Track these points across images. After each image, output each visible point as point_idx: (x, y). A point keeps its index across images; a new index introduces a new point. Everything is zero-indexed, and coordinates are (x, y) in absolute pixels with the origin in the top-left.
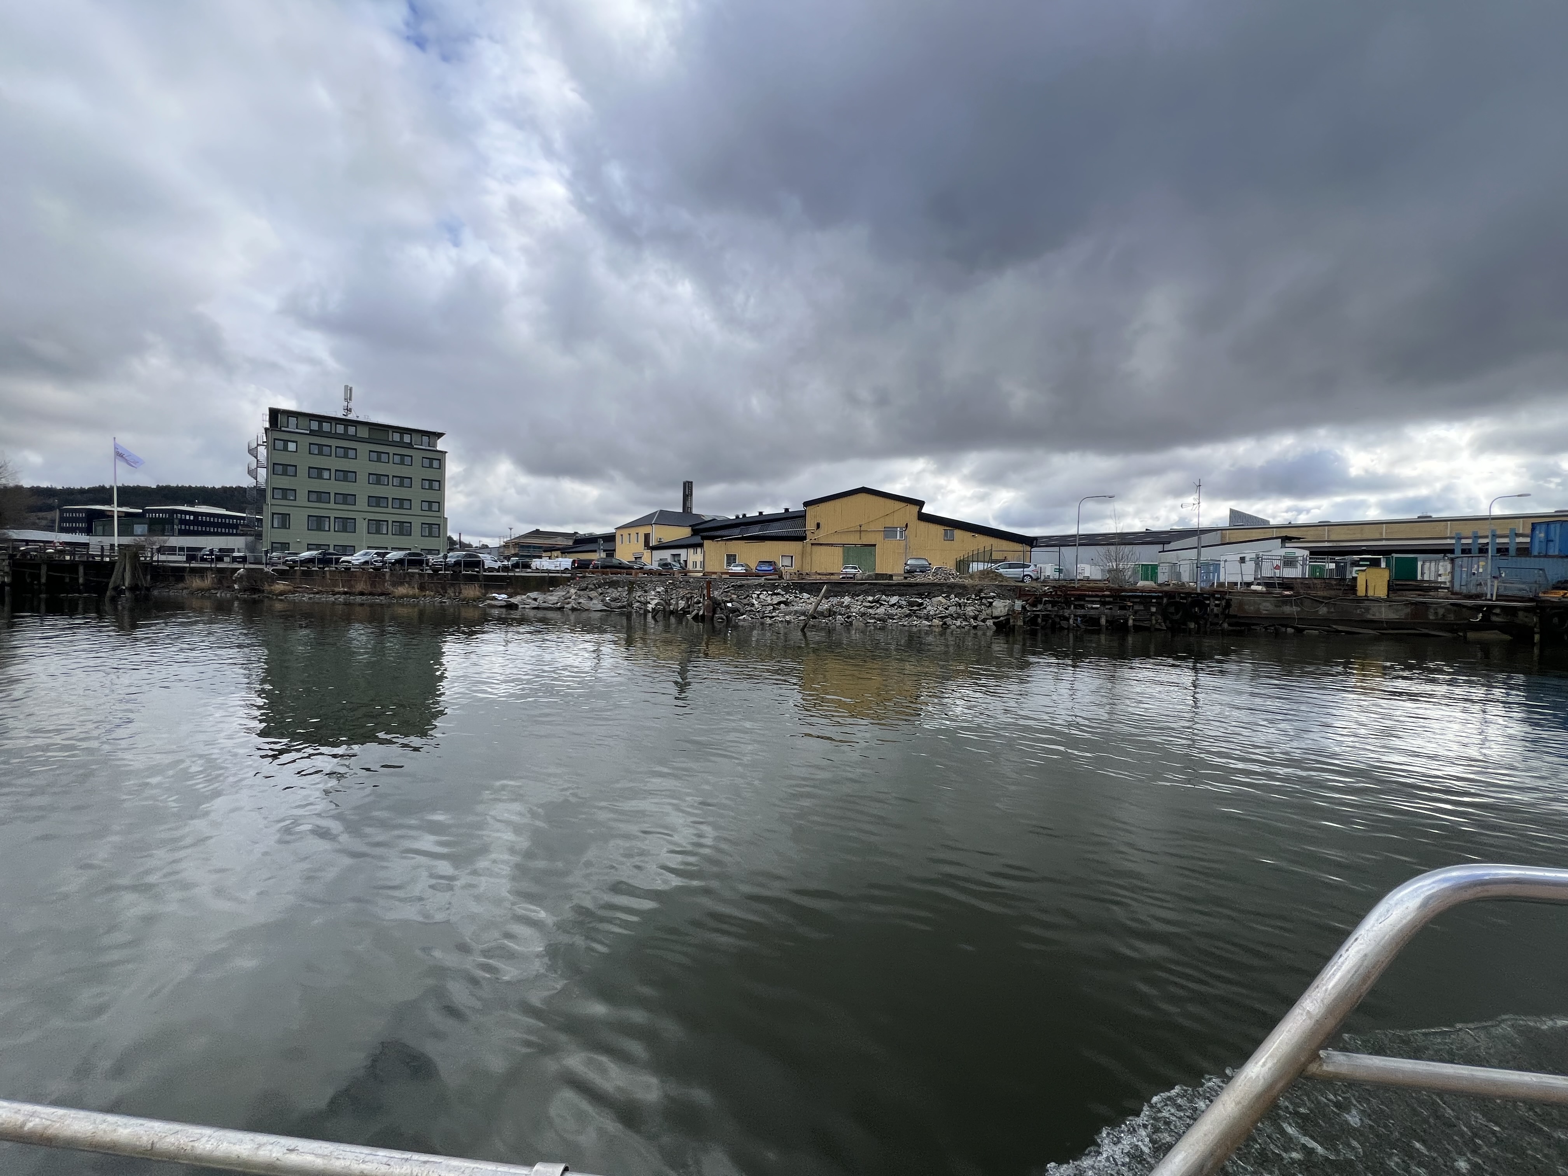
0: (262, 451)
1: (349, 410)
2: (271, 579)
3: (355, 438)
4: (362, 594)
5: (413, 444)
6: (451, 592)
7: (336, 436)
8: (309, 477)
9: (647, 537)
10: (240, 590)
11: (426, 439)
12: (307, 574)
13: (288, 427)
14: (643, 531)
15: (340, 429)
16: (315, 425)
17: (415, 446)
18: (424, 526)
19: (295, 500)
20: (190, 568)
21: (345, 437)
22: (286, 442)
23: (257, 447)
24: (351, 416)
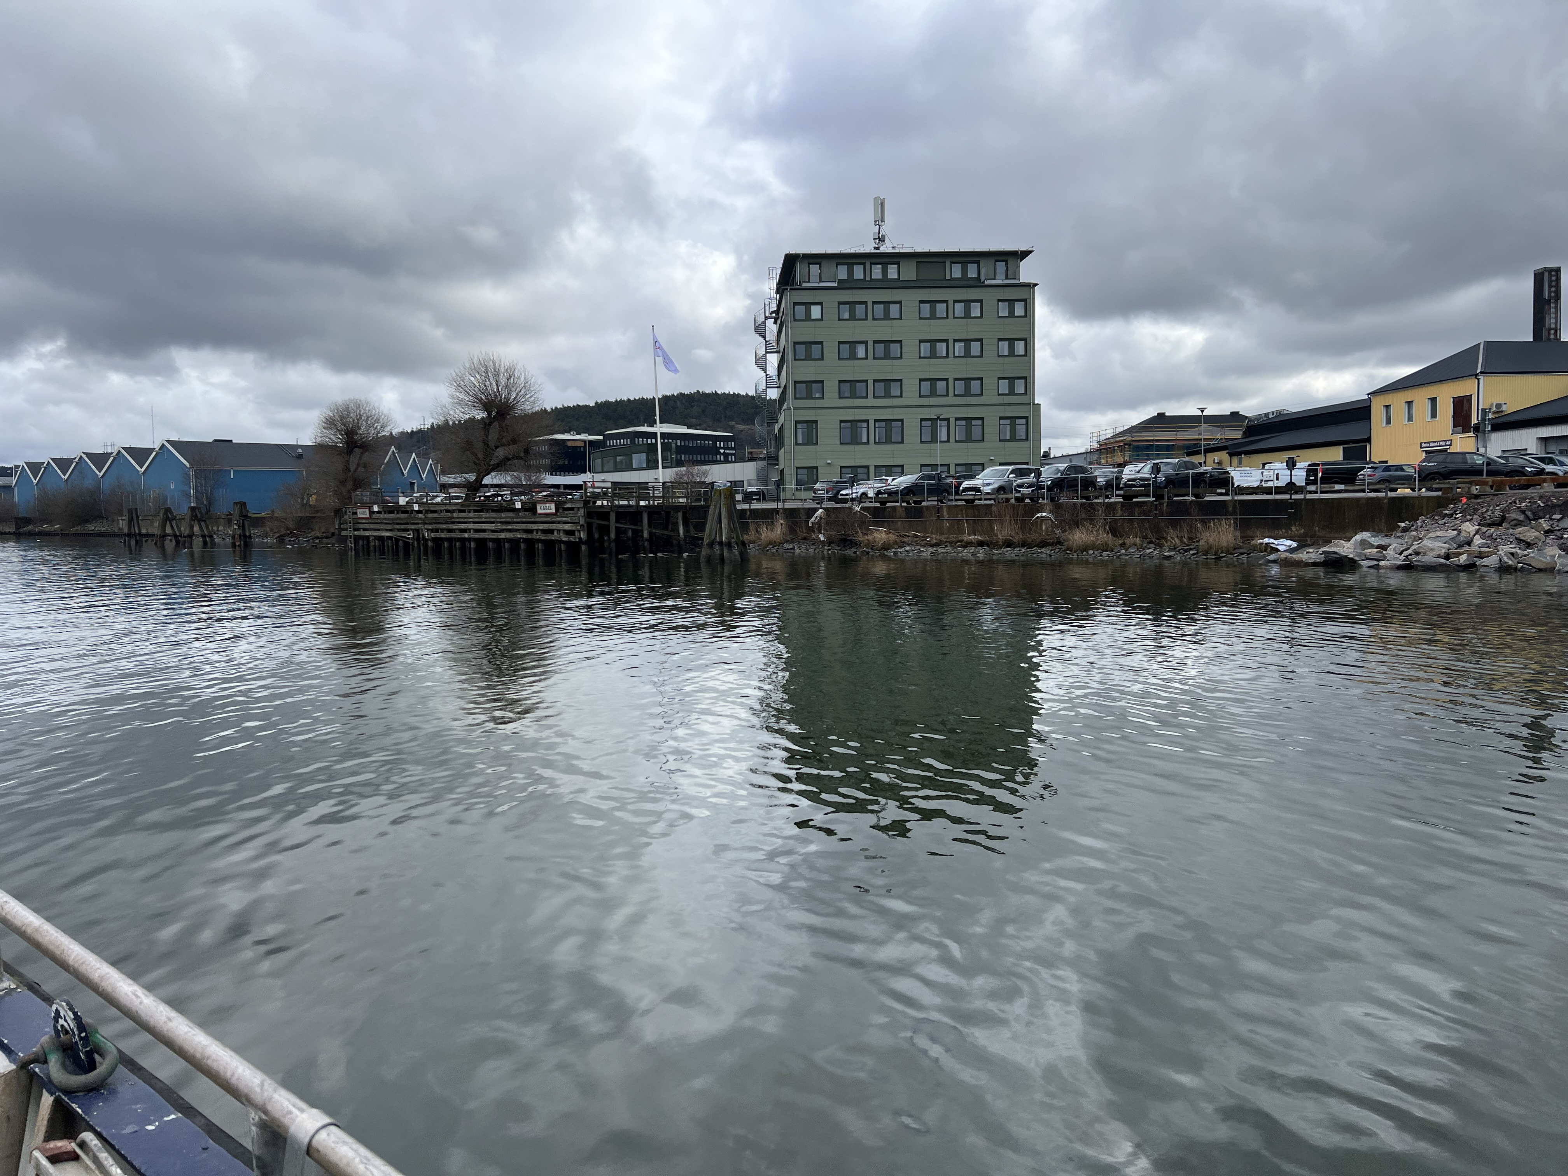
0: (772, 328)
1: (881, 239)
2: (864, 525)
3: (899, 285)
4: (1009, 544)
5: (983, 278)
6: (1173, 537)
7: (872, 285)
8: (839, 359)
9: (1461, 406)
10: (830, 542)
11: (1001, 266)
12: (915, 513)
13: (809, 282)
14: (1447, 393)
15: (877, 272)
16: (842, 273)
17: (987, 282)
18: (1002, 422)
19: (823, 398)
20: (750, 510)
21: (885, 284)
22: (808, 305)
23: (764, 322)
24: (886, 248)
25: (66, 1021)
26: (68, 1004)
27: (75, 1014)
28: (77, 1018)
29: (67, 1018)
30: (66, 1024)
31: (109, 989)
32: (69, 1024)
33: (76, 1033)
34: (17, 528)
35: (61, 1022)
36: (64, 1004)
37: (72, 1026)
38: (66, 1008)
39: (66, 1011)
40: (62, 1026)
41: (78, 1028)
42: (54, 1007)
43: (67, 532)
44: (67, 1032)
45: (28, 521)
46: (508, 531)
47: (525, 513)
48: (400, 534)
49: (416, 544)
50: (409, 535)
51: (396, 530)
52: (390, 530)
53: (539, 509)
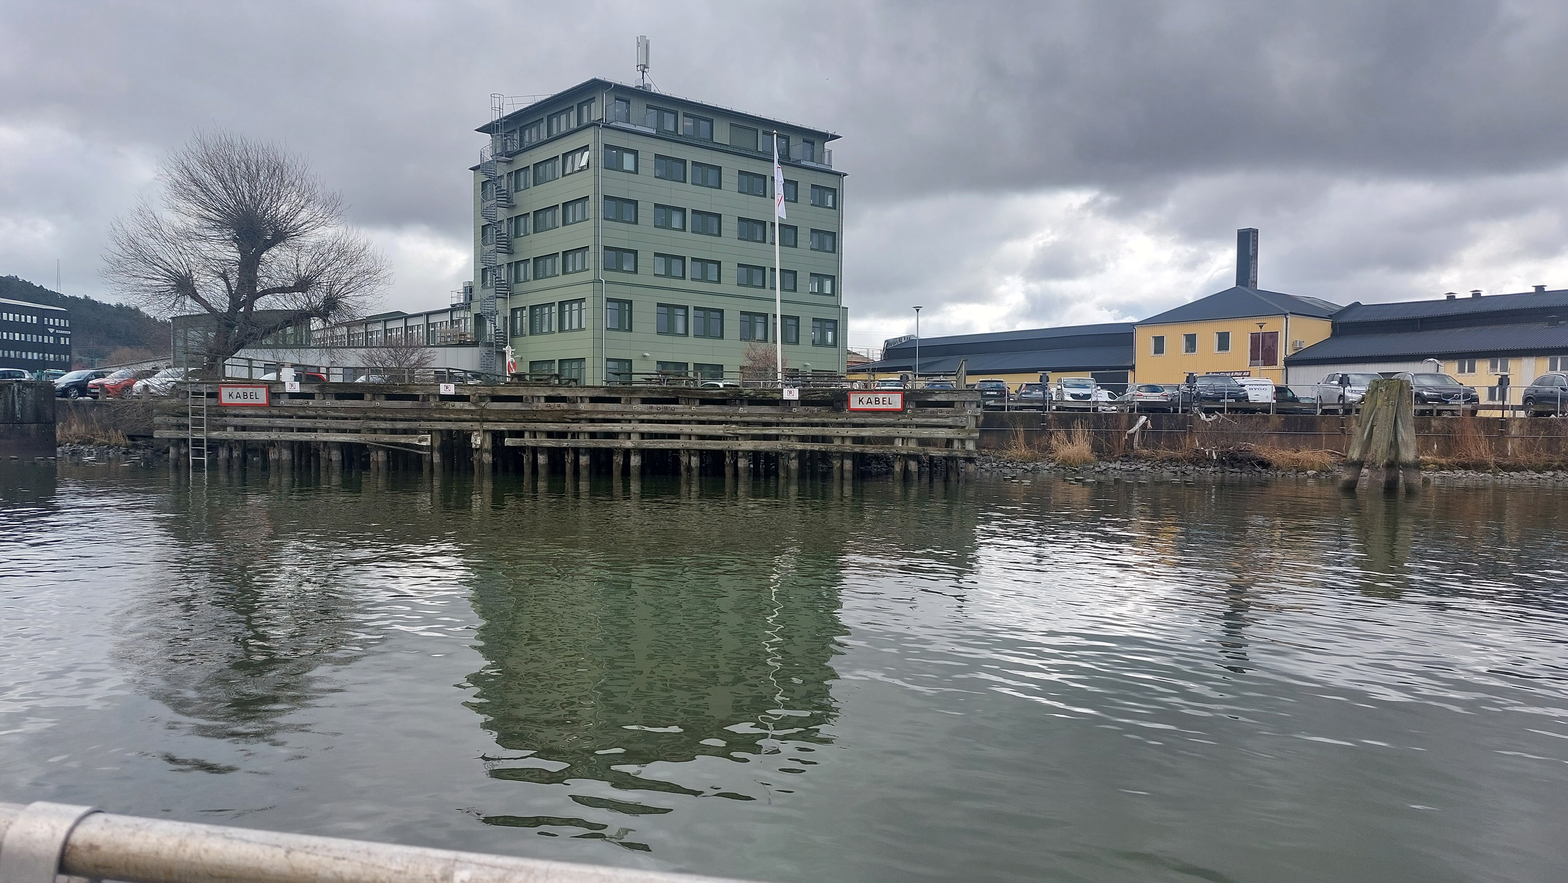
5: (793, 157)
8: (655, 226)
9: (1262, 342)
11: (808, 147)
13: (618, 121)
15: (688, 126)
16: (652, 118)
18: (814, 324)
19: (636, 272)
22: (620, 152)
46: (755, 437)
47: (807, 408)
48: (387, 438)
49: (437, 458)
50: (420, 441)
51: (375, 431)
52: (351, 431)
53: (855, 402)
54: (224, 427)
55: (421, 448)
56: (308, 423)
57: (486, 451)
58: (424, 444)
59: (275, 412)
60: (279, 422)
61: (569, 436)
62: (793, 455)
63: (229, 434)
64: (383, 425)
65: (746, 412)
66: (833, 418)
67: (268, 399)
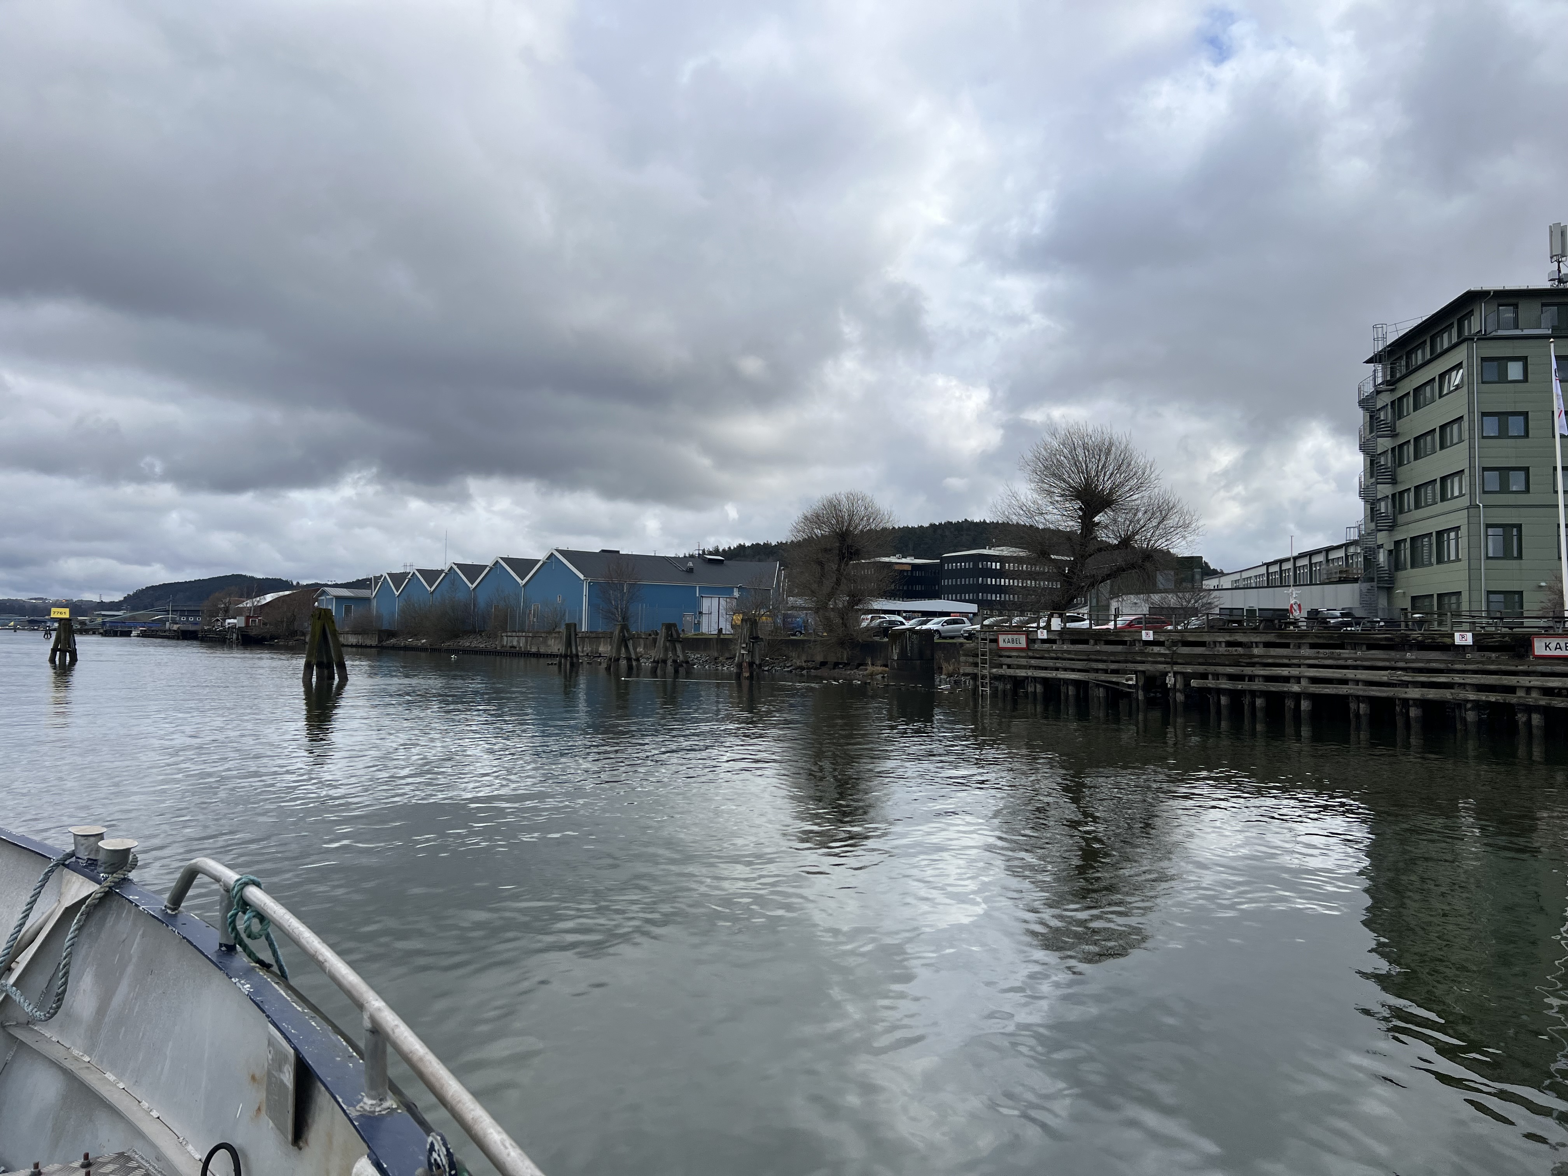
13: (1500, 329)
19: (1527, 492)
22: (1503, 361)
25: (439, 1155)
26: (443, 1139)
27: (448, 1150)
28: (449, 1155)
29: (441, 1154)
30: (438, 1159)
31: (481, 1133)
32: (441, 1160)
33: (447, 1170)
34: (380, 641)
35: (435, 1155)
36: (439, 1138)
37: (444, 1162)
38: (441, 1142)
39: (440, 1146)
40: (435, 1160)
41: (449, 1167)
42: (430, 1139)
43: (437, 647)
44: (438, 1167)
45: (391, 634)
46: (1423, 685)
47: (1482, 653)
48: (1103, 677)
49: (1141, 695)
50: (1127, 680)
51: (1097, 671)
52: (1079, 671)
53: (1540, 648)
54: (1000, 666)
55: (1130, 686)
56: (1051, 663)
57: (1179, 691)
58: (1130, 683)
59: (1030, 654)
60: (1033, 662)
61: (1247, 679)
62: (1469, 706)
63: (1004, 671)
64: (1101, 666)
65: (1414, 657)
66: (1513, 665)
67: (1027, 644)
